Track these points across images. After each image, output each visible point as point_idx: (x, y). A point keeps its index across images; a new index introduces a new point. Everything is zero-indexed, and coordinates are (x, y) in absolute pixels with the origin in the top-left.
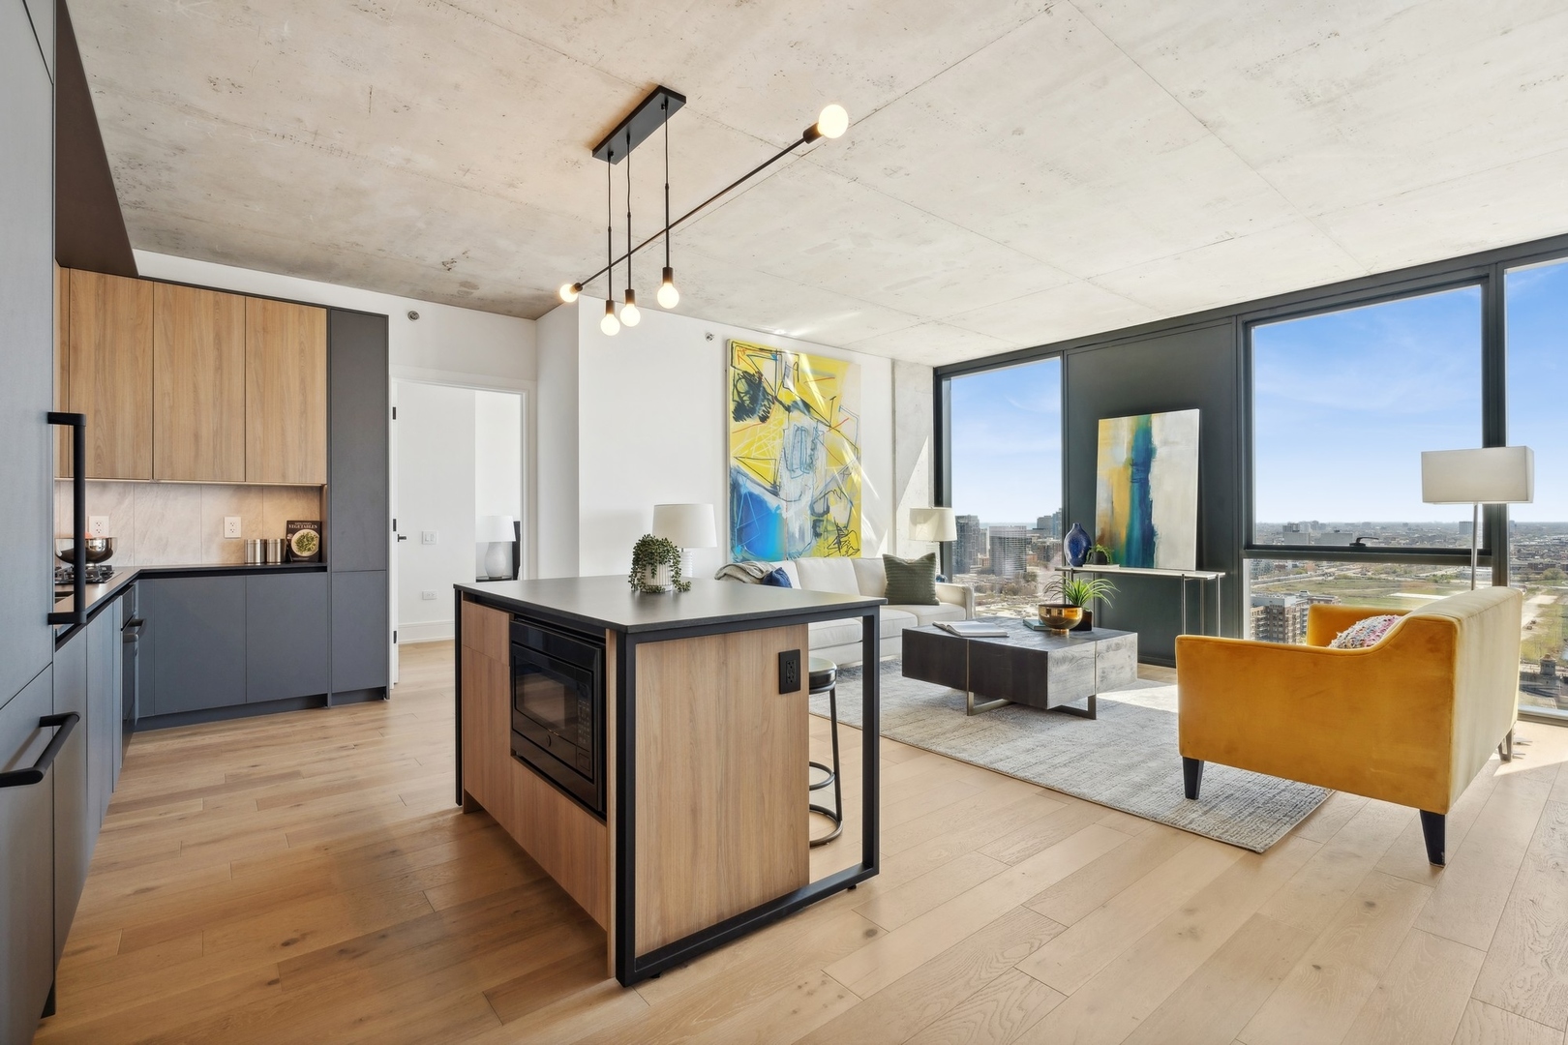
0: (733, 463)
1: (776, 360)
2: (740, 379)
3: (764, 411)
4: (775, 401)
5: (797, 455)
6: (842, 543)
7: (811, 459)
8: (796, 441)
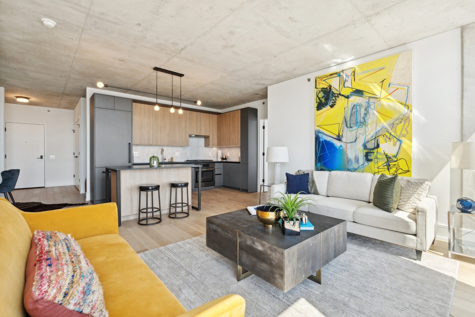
0: (317, 128)
1: (340, 76)
3: (332, 102)
4: (339, 96)
5: (353, 118)
6: (391, 166)
7: (364, 119)
8: (353, 112)
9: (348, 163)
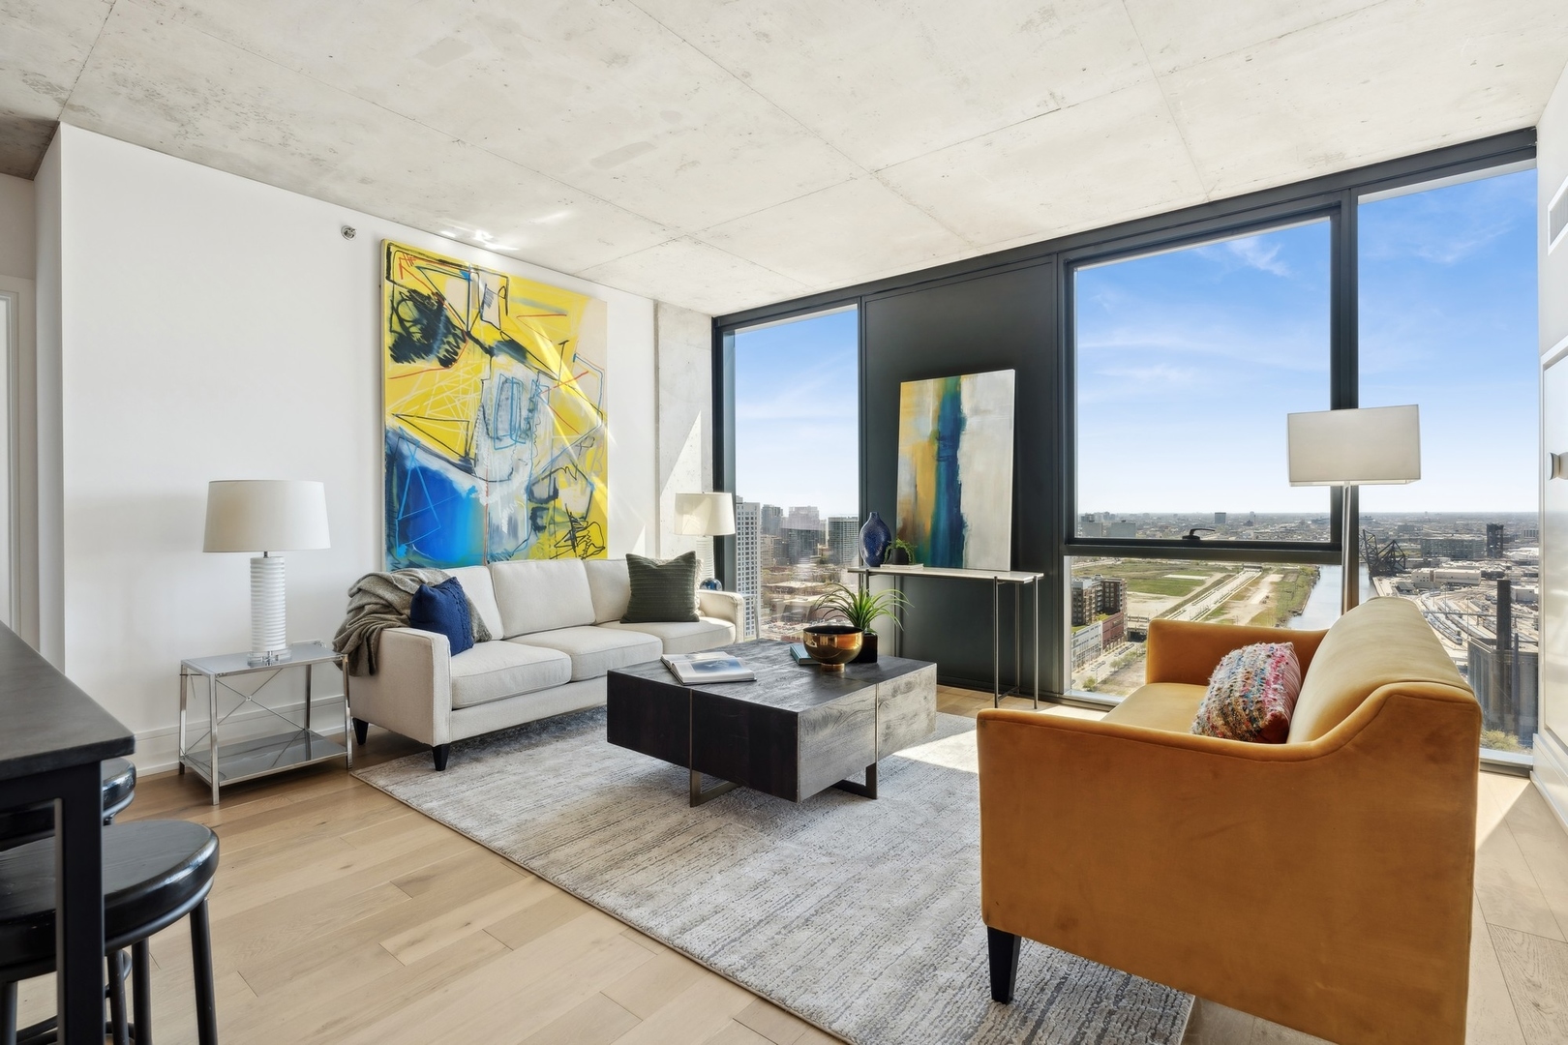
0: (391, 423)
1: (469, 280)
2: (403, 300)
3: (447, 351)
4: (467, 338)
5: (504, 416)
6: (578, 539)
7: (529, 423)
8: (503, 397)
9: (491, 538)
